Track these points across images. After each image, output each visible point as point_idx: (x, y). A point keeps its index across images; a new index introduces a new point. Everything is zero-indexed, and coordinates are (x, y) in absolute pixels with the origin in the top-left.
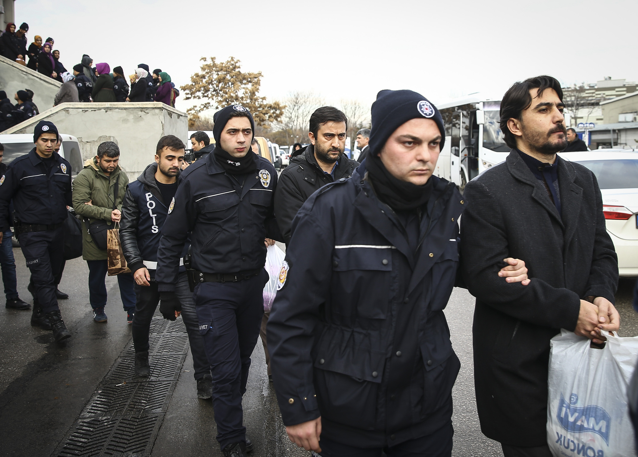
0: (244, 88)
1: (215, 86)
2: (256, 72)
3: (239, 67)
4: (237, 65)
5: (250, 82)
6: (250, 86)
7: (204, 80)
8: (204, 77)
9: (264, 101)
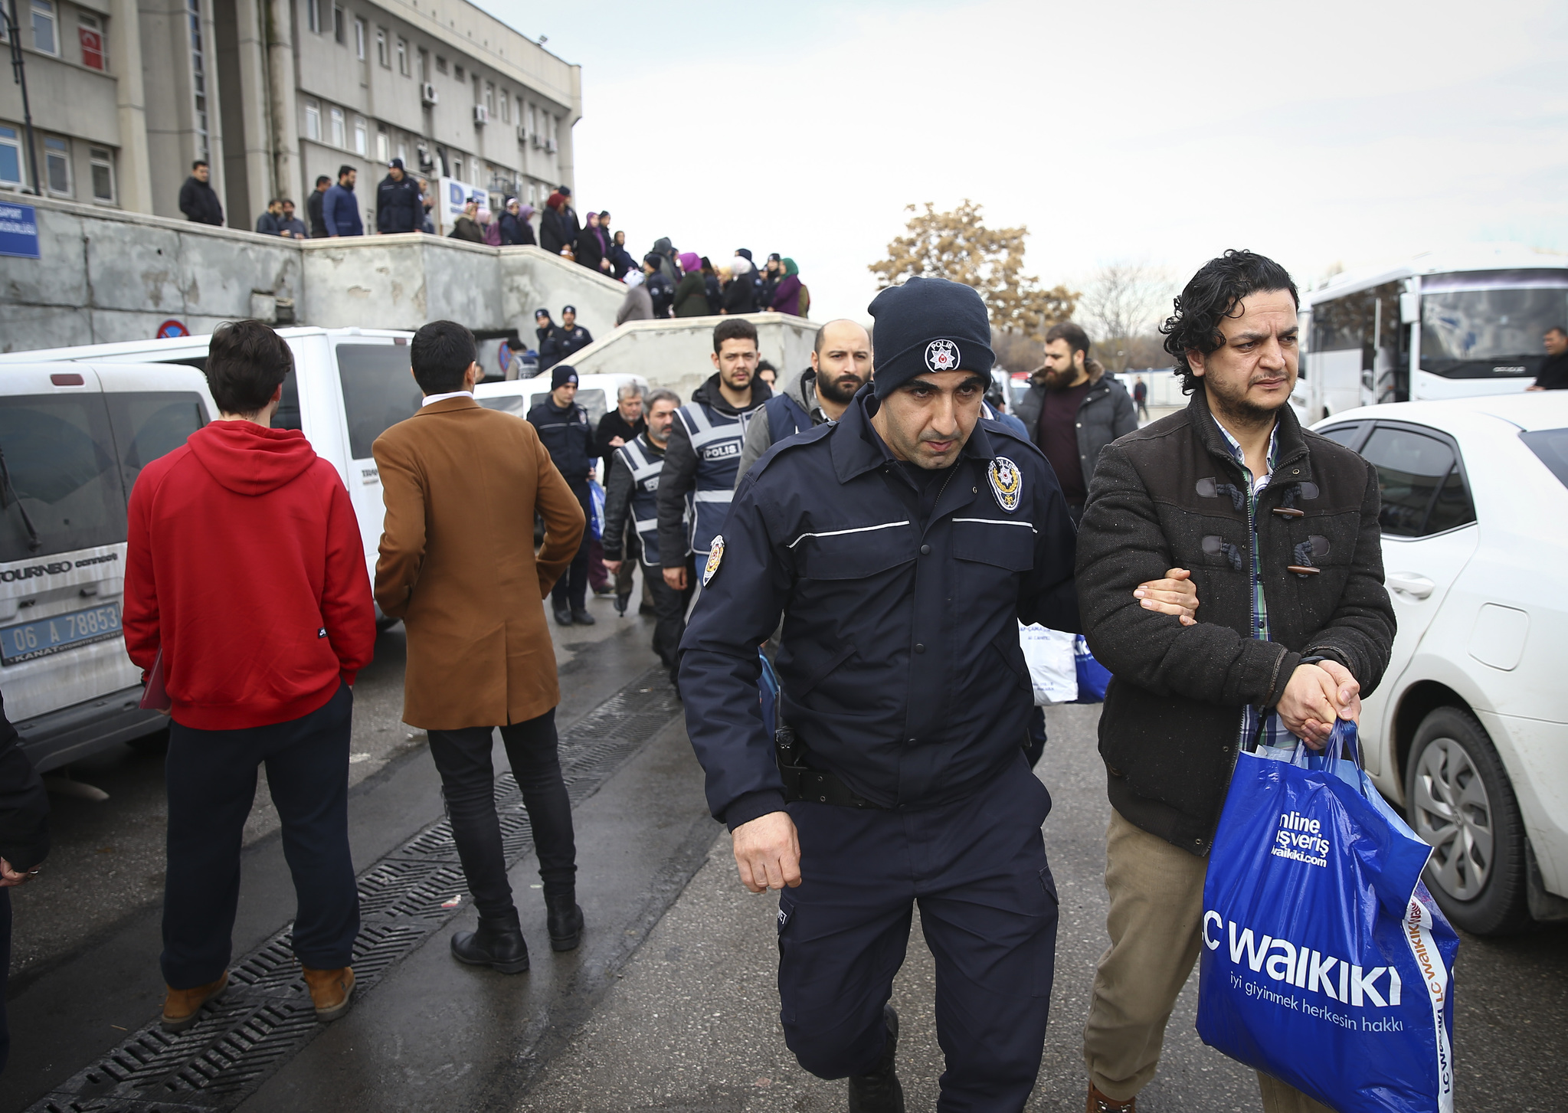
0: (992, 261)
1: (934, 260)
2: (1016, 227)
3: (980, 219)
4: (977, 214)
5: (1004, 247)
6: (1003, 256)
7: (913, 250)
8: (912, 243)
9: (1035, 284)
